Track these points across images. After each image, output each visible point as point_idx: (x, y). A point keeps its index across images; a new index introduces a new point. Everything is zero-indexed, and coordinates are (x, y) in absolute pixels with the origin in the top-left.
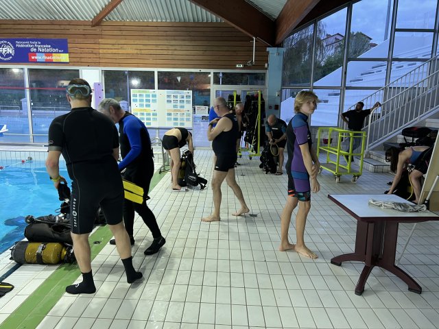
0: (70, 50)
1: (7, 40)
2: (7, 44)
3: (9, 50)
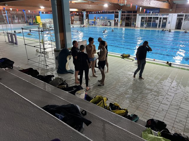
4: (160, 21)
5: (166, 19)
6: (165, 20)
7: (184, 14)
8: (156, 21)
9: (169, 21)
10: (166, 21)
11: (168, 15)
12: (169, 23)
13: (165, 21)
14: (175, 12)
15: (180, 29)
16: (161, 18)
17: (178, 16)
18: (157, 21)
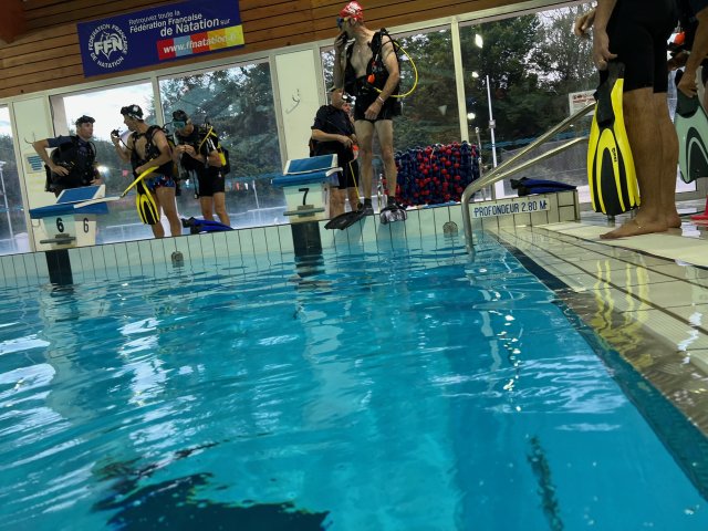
0: (245, 16)
1: (111, 21)
2: (112, 31)
3: (117, 43)
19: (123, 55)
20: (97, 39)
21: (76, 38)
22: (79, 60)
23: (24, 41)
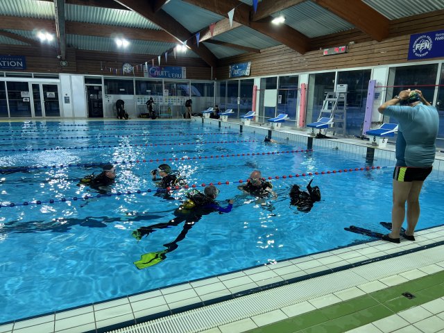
1: (427, 34)
2: (427, 39)
3: (427, 45)
4: (36, 96)
5: (53, 88)
6: (54, 93)
7: (102, 77)
8: (23, 94)
9: (64, 95)
10: (57, 94)
11: (57, 78)
12: (67, 100)
13: (51, 94)
14: (77, 72)
15: (101, 116)
16: (35, 87)
17: (87, 80)
18: (29, 96)
19: (428, 51)
20: (418, 43)
21: (408, 42)
22: (407, 52)
23: (386, 41)
